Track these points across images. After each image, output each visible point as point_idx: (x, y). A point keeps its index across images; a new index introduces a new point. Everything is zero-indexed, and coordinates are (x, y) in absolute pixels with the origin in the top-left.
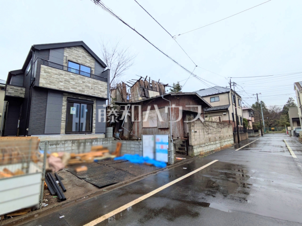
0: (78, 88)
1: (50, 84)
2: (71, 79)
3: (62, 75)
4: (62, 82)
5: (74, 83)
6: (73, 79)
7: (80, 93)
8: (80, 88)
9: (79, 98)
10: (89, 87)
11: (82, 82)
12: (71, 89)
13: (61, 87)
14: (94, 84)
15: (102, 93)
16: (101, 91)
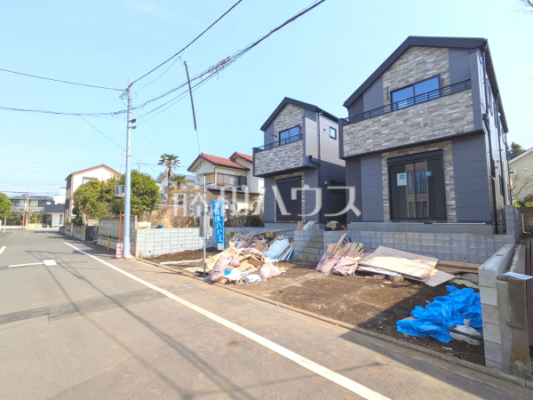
0: (396, 137)
1: (354, 149)
2: (383, 126)
3: (368, 127)
4: (368, 139)
5: (387, 131)
6: (386, 125)
7: (401, 144)
8: (401, 135)
9: (410, 153)
10: (419, 124)
11: (402, 123)
12: (384, 144)
13: (370, 147)
14: (431, 112)
15: (456, 124)
16: (452, 121)
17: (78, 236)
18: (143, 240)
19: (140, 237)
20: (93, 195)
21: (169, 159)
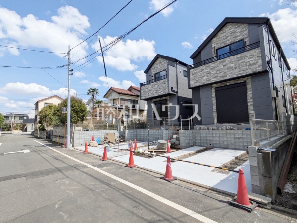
0: (219, 75)
1: (196, 83)
3: (203, 70)
4: (204, 77)
5: (214, 72)
6: (213, 69)
7: (222, 79)
8: (222, 74)
9: (228, 84)
10: (232, 68)
11: (222, 67)
12: (212, 80)
13: (204, 82)
14: (238, 61)
15: (252, 67)
16: (250, 65)
17: (42, 136)
18: (78, 137)
19: (76, 136)
20: (50, 113)
21: (93, 92)
